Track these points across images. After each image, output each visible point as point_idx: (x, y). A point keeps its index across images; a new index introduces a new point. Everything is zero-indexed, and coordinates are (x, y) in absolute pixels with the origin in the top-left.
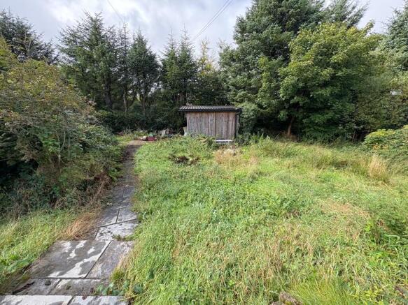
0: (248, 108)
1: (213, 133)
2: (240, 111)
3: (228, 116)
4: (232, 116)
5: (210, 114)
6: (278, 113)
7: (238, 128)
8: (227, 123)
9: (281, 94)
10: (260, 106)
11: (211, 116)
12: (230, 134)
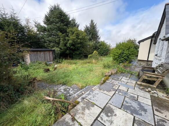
0: (57, 49)
1: (44, 60)
2: (54, 51)
3: (50, 53)
4: (51, 53)
5: (41, 52)
6: (66, 51)
7: (54, 57)
8: (49, 56)
9: (68, 45)
10: (61, 49)
11: (42, 53)
12: (51, 59)
